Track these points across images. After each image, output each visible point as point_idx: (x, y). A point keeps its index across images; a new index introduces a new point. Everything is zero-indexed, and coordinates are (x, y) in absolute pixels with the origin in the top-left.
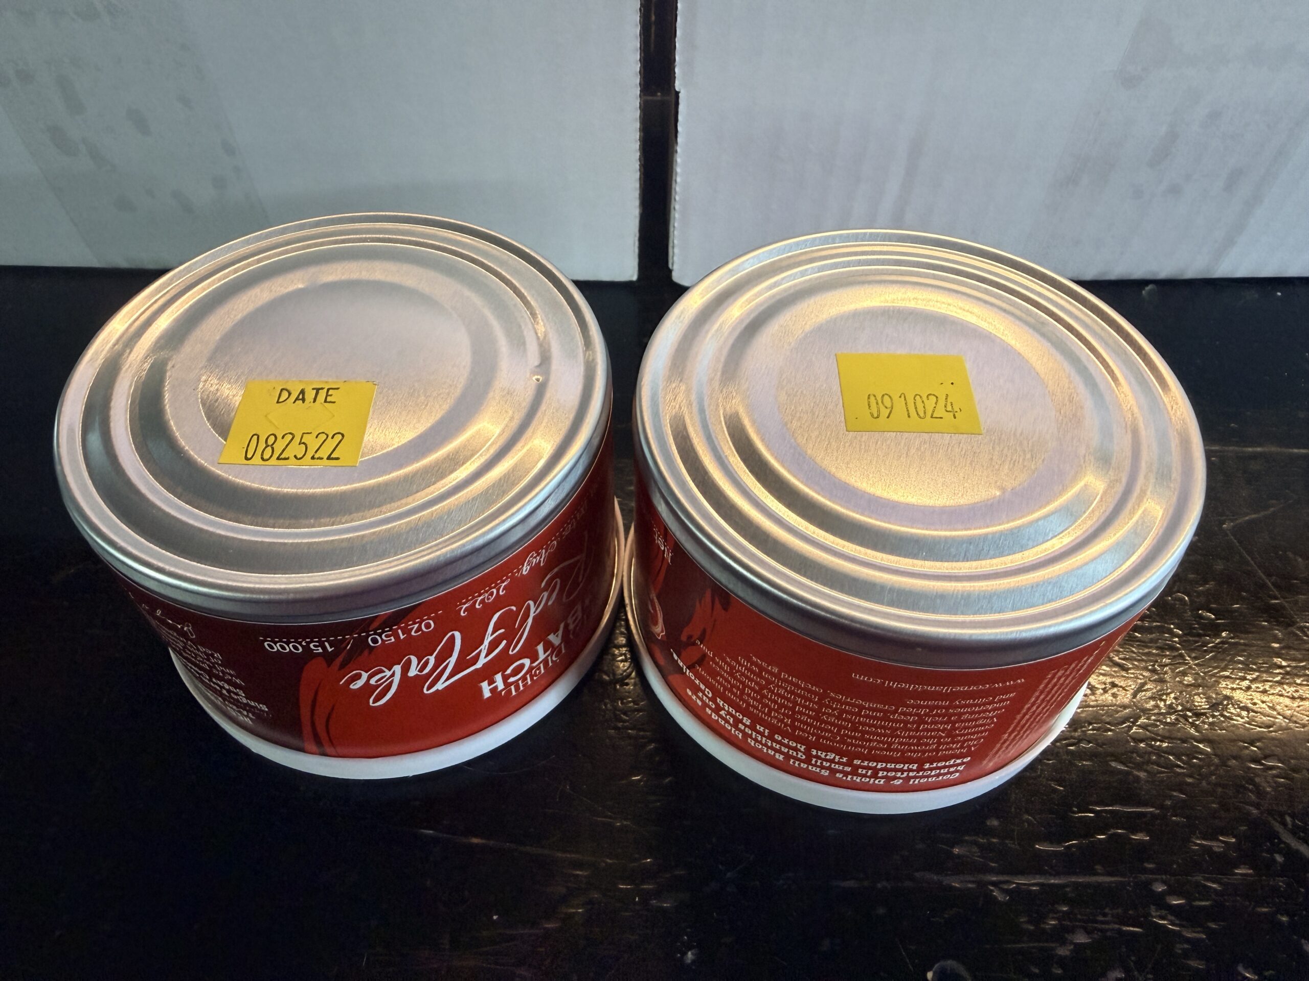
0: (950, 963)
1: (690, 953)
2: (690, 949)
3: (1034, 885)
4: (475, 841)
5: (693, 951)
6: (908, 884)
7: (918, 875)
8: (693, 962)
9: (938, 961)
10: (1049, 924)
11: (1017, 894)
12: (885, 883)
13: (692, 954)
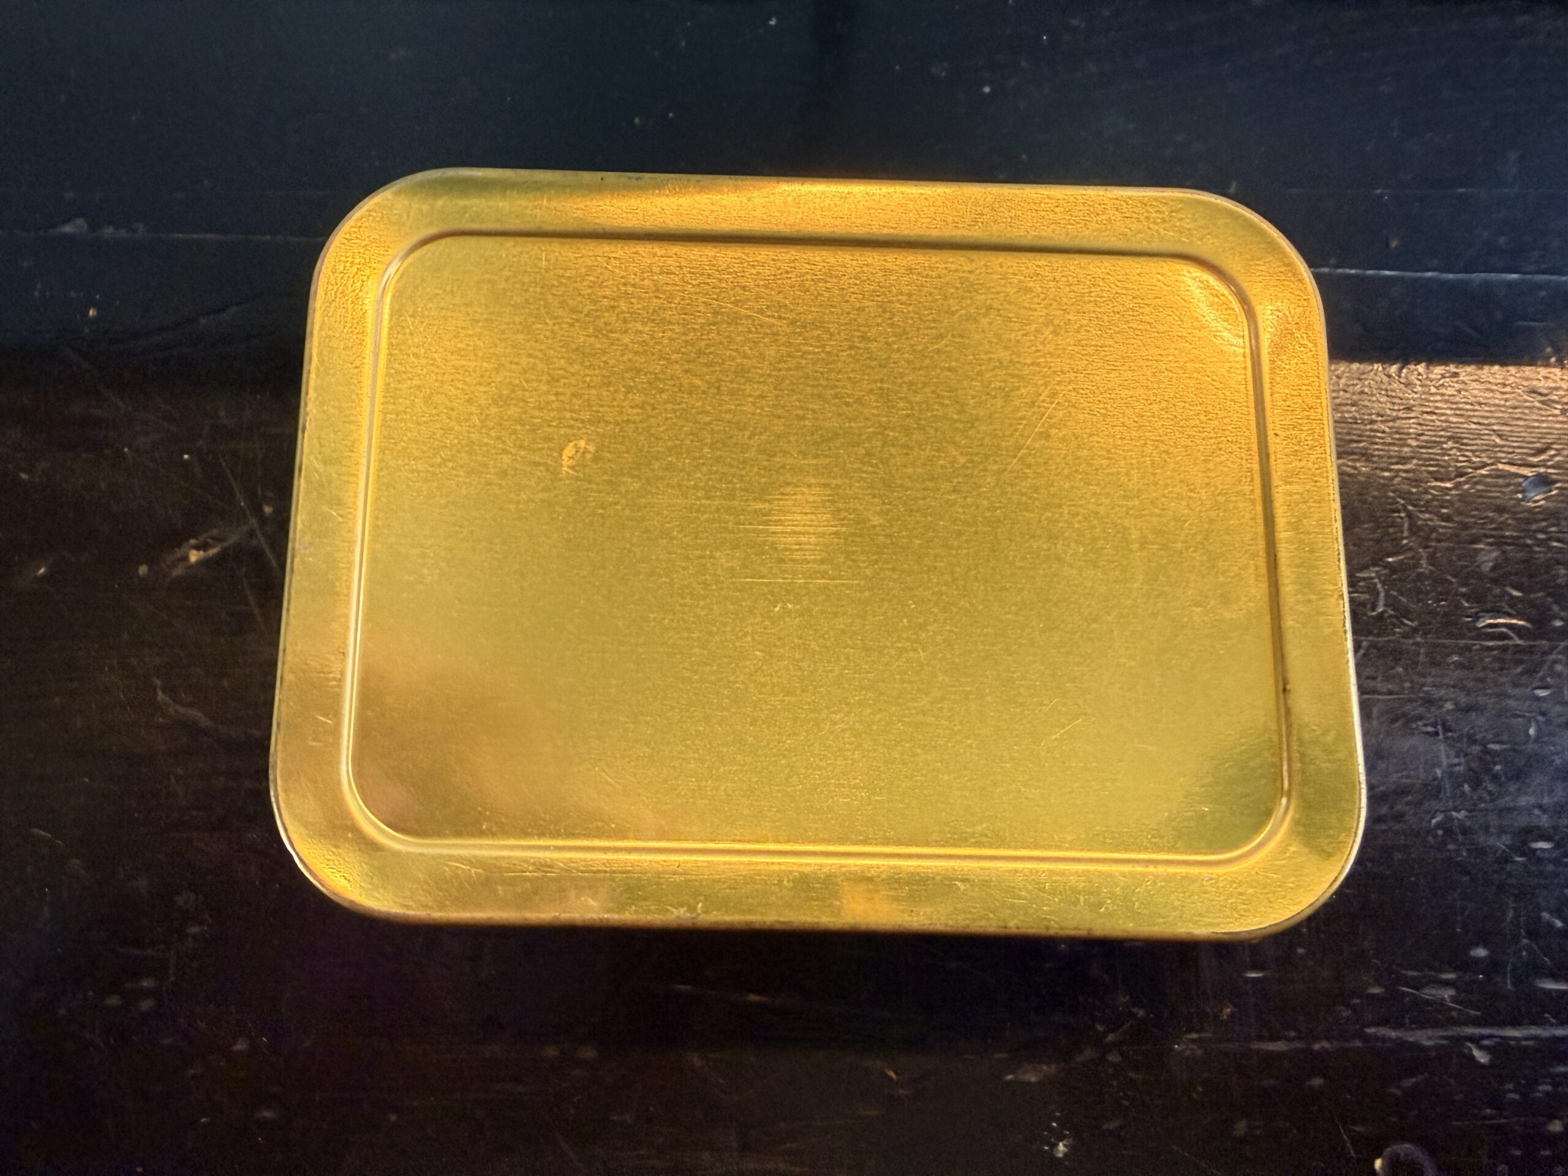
0: (1405, 1149)
1: (1061, 1144)
2: (1061, 1138)
3: (1526, 1039)
4: (753, 998)
5: (1065, 1142)
6: (1358, 1043)
7: (1370, 1031)
8: (1065, 1155)
9: (1388, 1146)
10: (1539, 1091)
11: (1501, 1050)
12: (1326, 1044)
13: (1065, 1145)
